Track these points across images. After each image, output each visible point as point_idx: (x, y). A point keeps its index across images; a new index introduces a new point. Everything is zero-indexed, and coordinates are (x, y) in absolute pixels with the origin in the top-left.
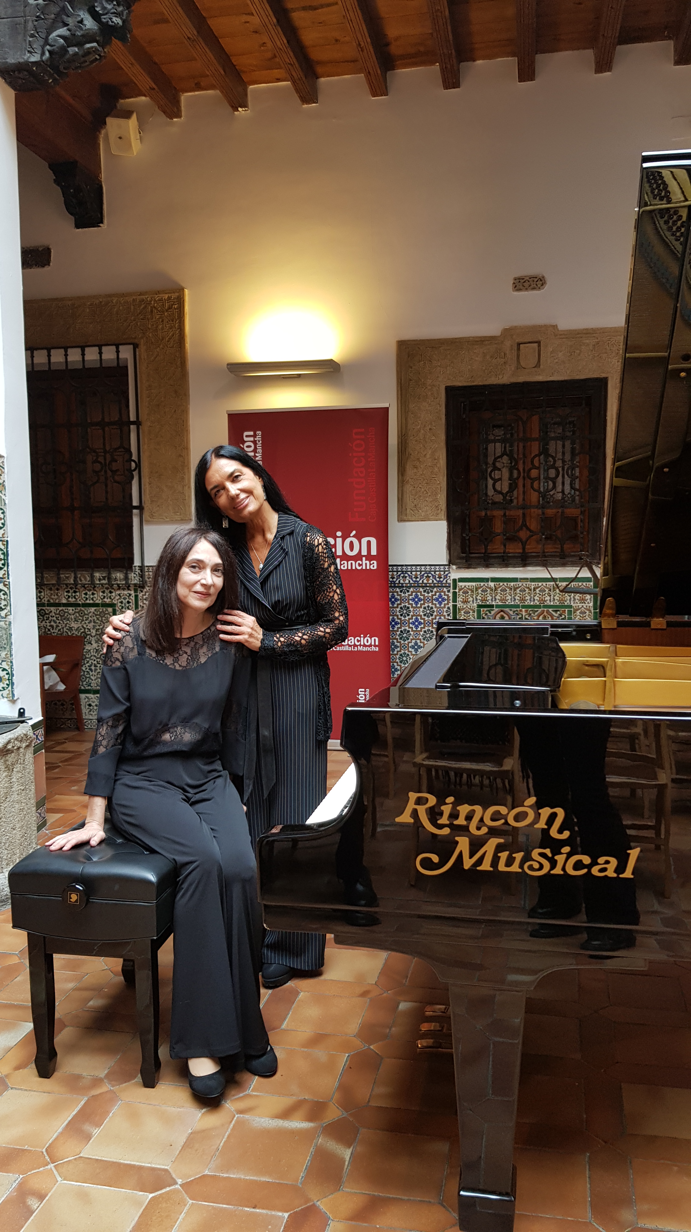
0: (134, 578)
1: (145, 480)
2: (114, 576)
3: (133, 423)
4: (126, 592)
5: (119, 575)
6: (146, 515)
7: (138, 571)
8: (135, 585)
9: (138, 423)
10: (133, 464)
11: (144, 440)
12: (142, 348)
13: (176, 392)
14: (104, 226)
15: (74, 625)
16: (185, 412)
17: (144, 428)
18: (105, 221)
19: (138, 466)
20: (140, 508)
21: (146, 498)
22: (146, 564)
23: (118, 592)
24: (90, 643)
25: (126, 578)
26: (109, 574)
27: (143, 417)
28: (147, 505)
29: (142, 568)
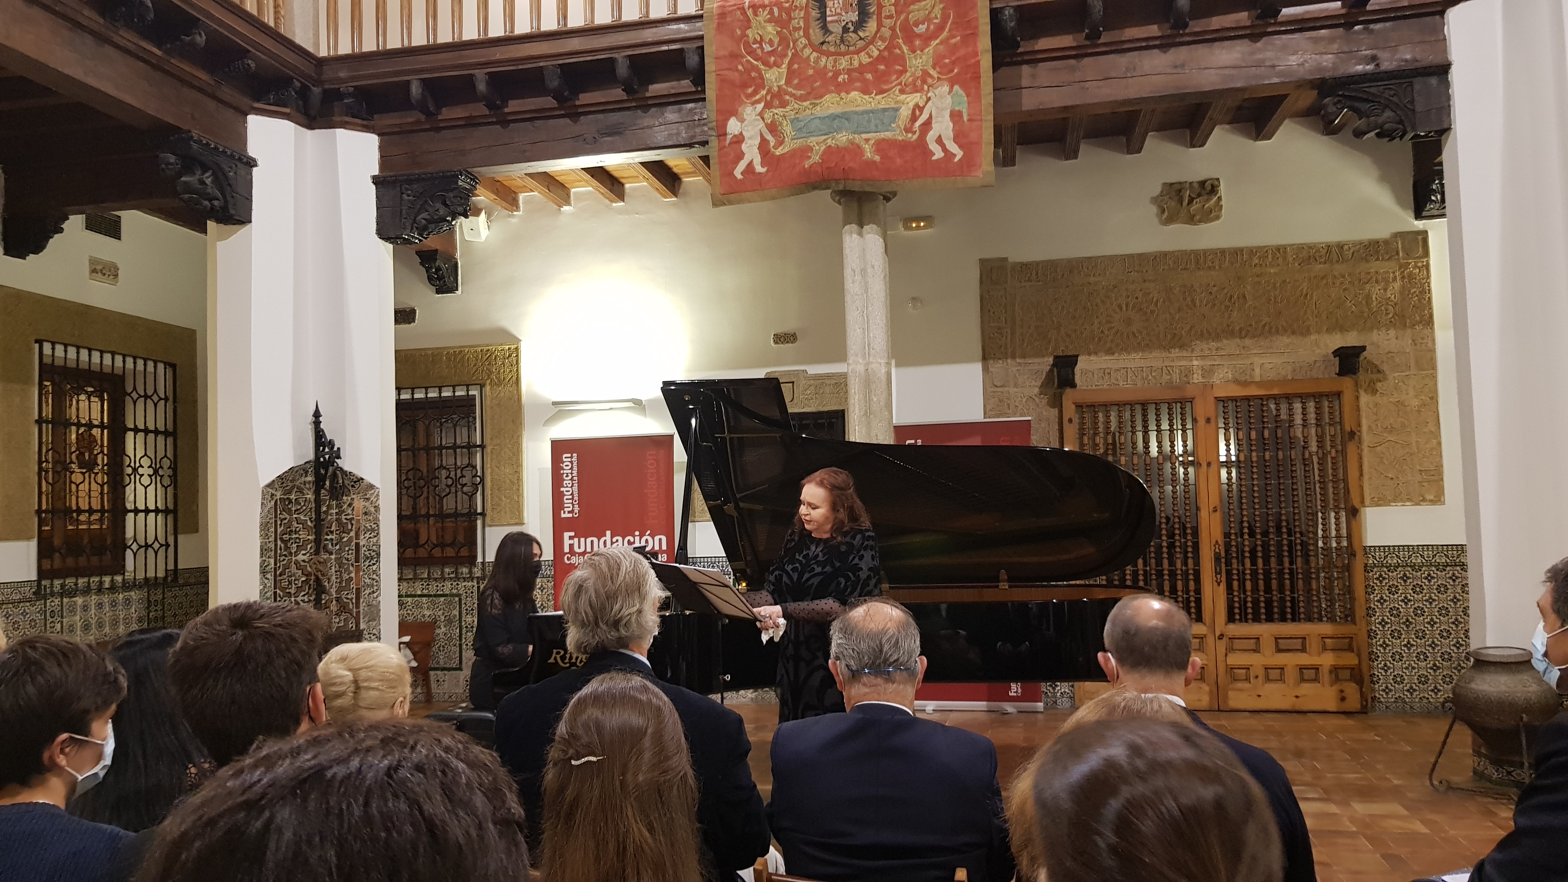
0: (477, 572)
1: (488, 492)
2: (460, 571)
3: (479, 446)
4: (470, 584)
5: (465, 570)
6: (488, 519)
7: (480, 566)
8: (478, 578)
9: (482, 446)
10: (478, 479)
11: (488, 459)
12: (488, 388)
13: (513, 421)
14: (459, 292)
15: (427, 613)
16: (520, 437)
17: (488, 449)
18: (460, 288)
19: (482, 480)
20: (483, 514)
21: (488, 506)
22: (487, 560)
23: (464, 584)
24: (440, 627)
25: (470, 572)
26: (457, 569)
27: (487, 441)
28: (489, 512)
29: (483, 563)
